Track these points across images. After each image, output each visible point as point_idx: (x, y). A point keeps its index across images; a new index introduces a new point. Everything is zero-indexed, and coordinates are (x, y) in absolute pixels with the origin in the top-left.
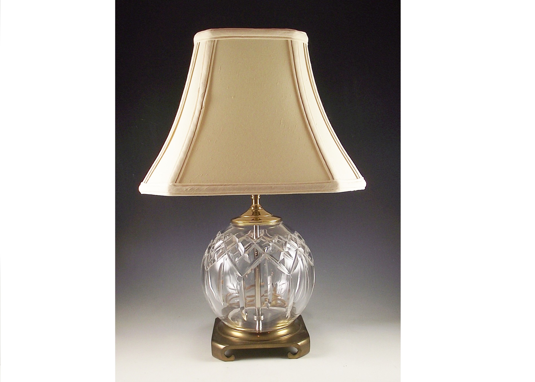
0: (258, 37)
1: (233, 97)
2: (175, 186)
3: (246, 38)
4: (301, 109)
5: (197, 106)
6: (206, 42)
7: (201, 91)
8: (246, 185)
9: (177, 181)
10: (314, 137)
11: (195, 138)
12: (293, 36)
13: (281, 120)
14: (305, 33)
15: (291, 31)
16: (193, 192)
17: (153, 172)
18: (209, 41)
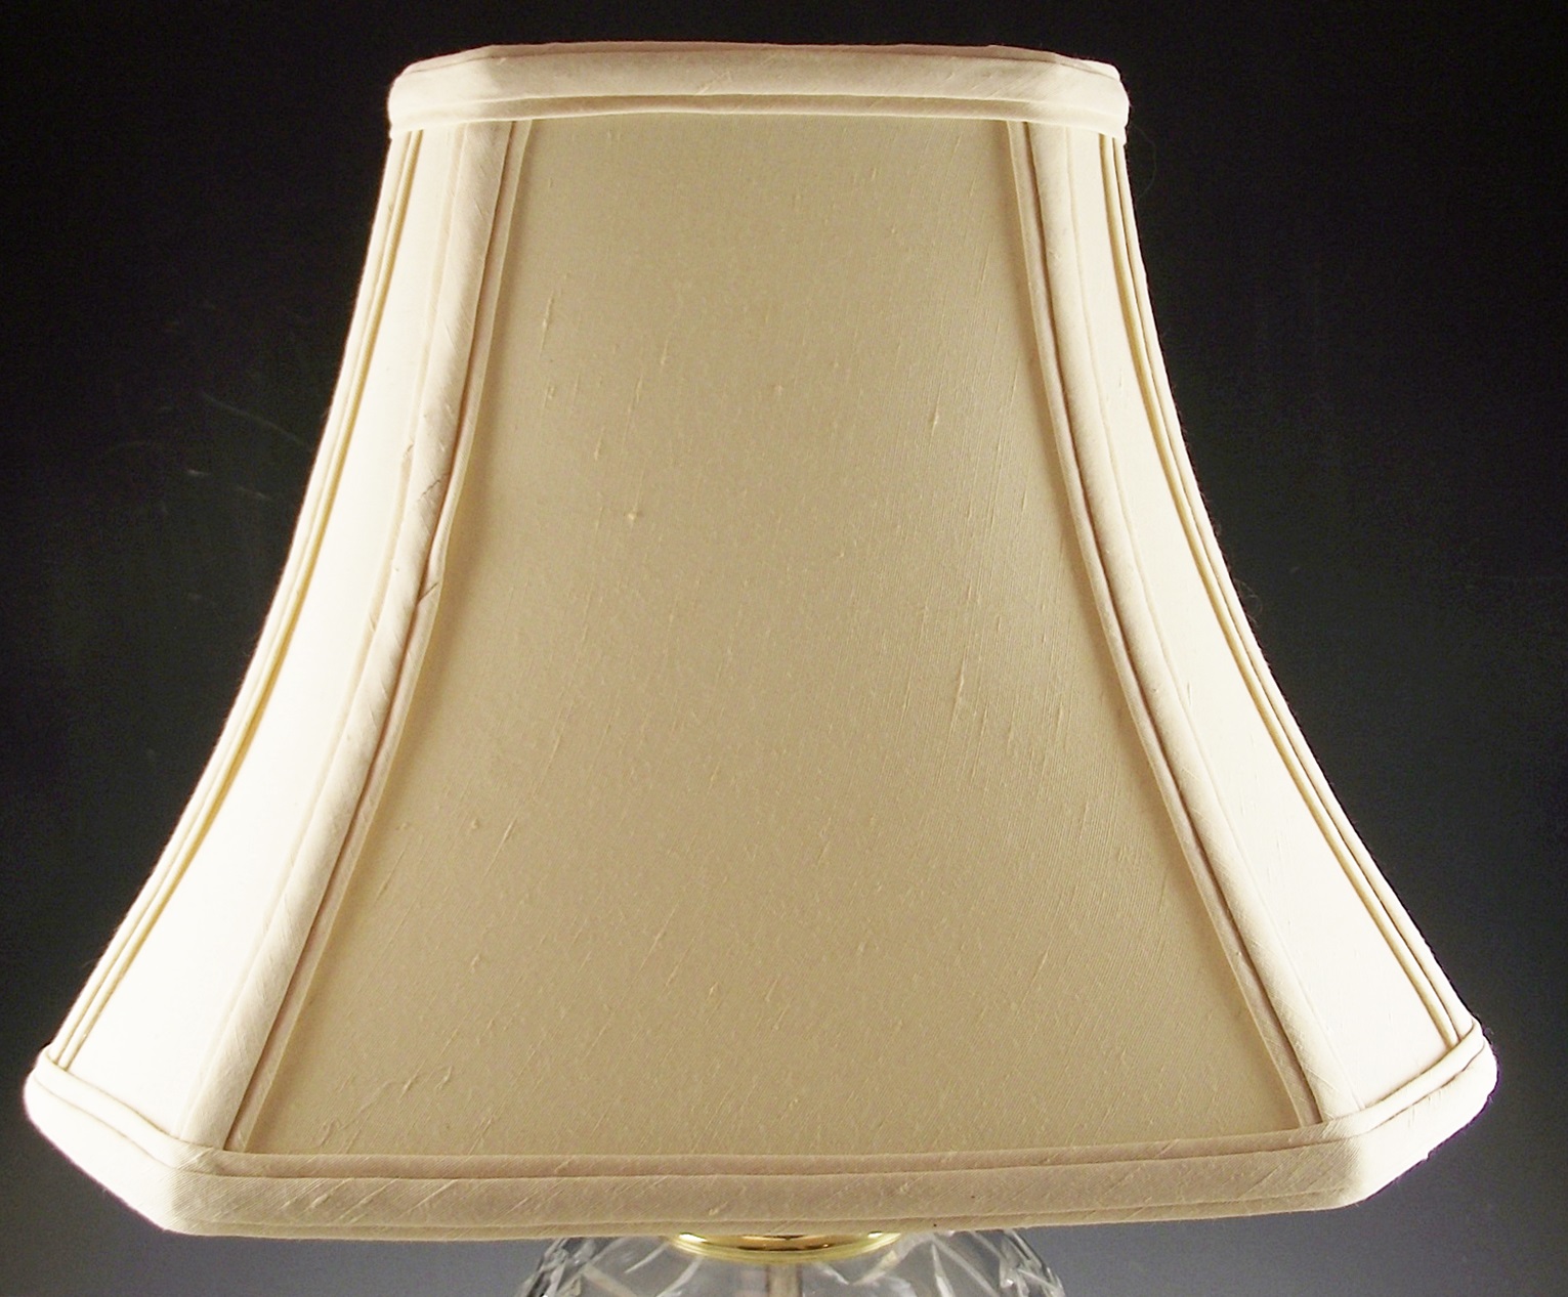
0: (805, 101)
1: (631, 517)
2: (221, 1170)
3: (723, 112)
4: (1092, 599)
5: (394, 572)
6: (461, 129)
7: (423, 473)
8: (717, 1167)
9: (238, 1136)
10: (1182, 797)
11: (369, 808)
12: (1044, 98)
13: (958, 678)
14: (1111, 72)
15: (1029, 64)
16: (344, 1220)
17: (111, 992)
18: (476, 128)
